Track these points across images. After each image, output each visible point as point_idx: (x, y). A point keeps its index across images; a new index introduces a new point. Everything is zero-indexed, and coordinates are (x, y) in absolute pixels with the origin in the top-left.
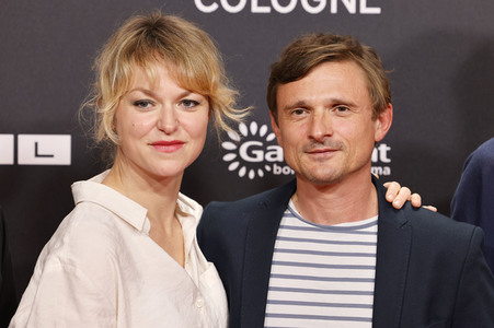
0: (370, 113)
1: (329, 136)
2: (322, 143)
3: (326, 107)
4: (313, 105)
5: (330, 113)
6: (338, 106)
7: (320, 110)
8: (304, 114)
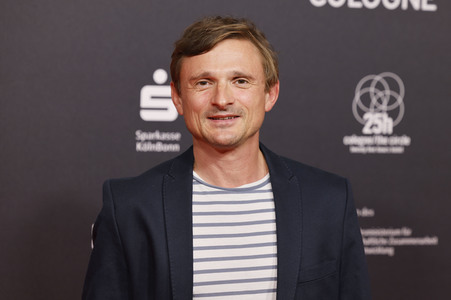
0: (264, 85)
1: (231, 104)
2: (225, 110)
3: (228, 79)
4: (217, 77)
5: (230, 84)
6: (239, 79)
7: (223, 82)
8: (207, 85)
